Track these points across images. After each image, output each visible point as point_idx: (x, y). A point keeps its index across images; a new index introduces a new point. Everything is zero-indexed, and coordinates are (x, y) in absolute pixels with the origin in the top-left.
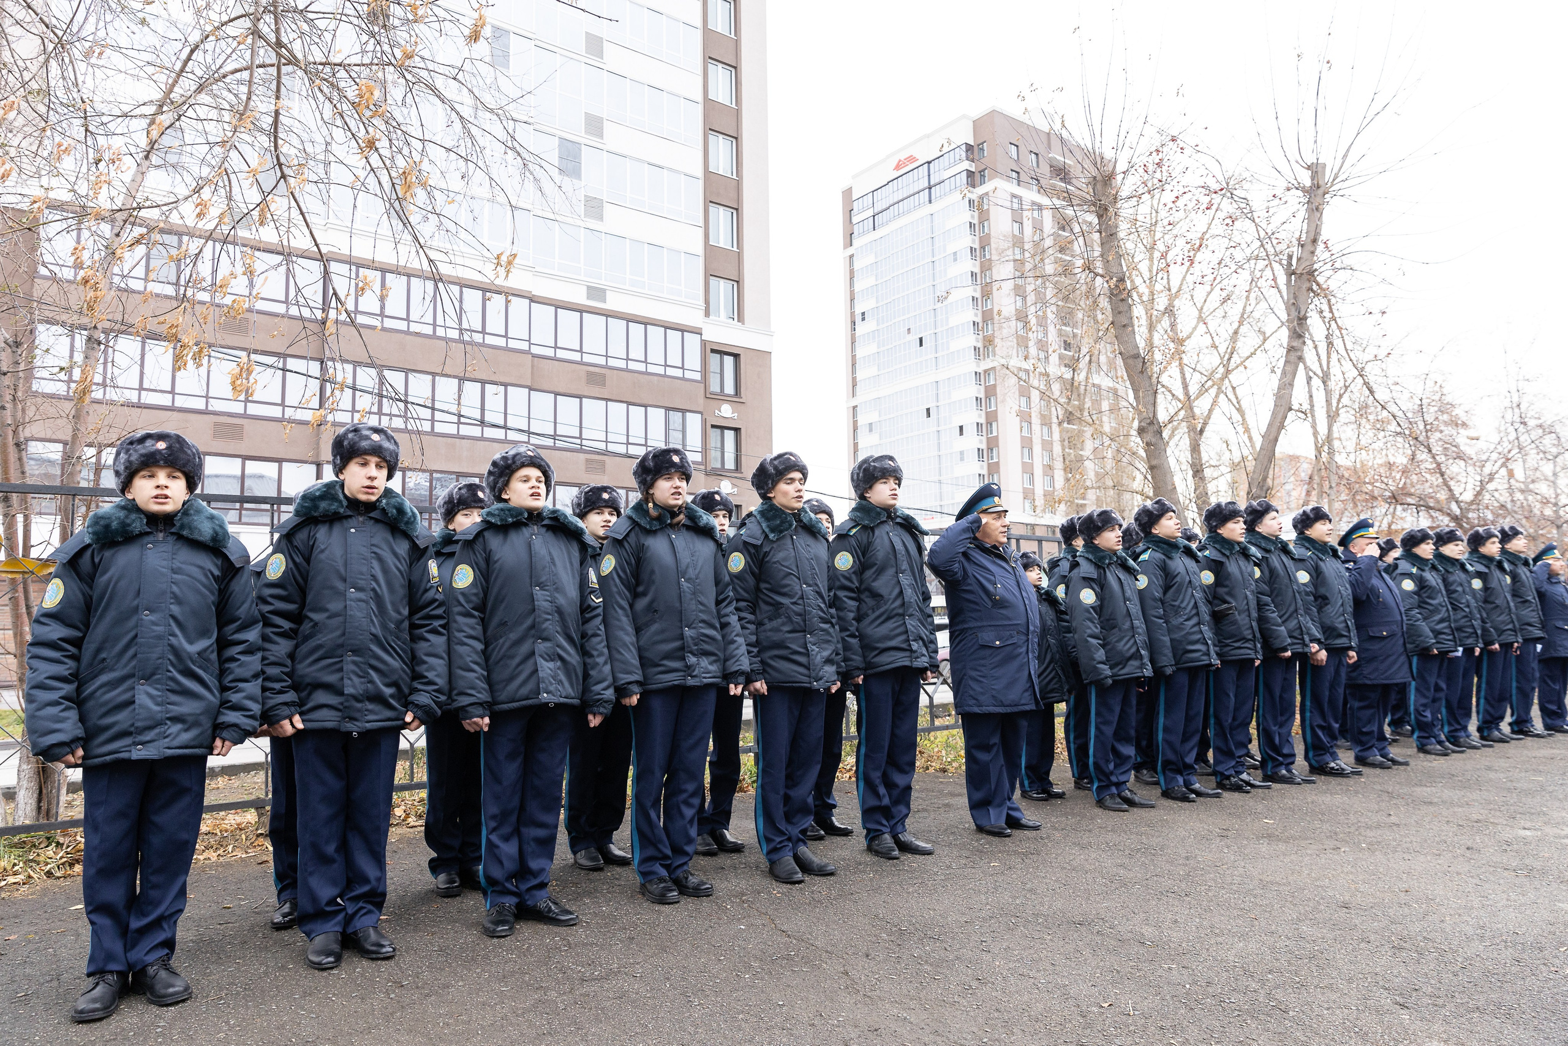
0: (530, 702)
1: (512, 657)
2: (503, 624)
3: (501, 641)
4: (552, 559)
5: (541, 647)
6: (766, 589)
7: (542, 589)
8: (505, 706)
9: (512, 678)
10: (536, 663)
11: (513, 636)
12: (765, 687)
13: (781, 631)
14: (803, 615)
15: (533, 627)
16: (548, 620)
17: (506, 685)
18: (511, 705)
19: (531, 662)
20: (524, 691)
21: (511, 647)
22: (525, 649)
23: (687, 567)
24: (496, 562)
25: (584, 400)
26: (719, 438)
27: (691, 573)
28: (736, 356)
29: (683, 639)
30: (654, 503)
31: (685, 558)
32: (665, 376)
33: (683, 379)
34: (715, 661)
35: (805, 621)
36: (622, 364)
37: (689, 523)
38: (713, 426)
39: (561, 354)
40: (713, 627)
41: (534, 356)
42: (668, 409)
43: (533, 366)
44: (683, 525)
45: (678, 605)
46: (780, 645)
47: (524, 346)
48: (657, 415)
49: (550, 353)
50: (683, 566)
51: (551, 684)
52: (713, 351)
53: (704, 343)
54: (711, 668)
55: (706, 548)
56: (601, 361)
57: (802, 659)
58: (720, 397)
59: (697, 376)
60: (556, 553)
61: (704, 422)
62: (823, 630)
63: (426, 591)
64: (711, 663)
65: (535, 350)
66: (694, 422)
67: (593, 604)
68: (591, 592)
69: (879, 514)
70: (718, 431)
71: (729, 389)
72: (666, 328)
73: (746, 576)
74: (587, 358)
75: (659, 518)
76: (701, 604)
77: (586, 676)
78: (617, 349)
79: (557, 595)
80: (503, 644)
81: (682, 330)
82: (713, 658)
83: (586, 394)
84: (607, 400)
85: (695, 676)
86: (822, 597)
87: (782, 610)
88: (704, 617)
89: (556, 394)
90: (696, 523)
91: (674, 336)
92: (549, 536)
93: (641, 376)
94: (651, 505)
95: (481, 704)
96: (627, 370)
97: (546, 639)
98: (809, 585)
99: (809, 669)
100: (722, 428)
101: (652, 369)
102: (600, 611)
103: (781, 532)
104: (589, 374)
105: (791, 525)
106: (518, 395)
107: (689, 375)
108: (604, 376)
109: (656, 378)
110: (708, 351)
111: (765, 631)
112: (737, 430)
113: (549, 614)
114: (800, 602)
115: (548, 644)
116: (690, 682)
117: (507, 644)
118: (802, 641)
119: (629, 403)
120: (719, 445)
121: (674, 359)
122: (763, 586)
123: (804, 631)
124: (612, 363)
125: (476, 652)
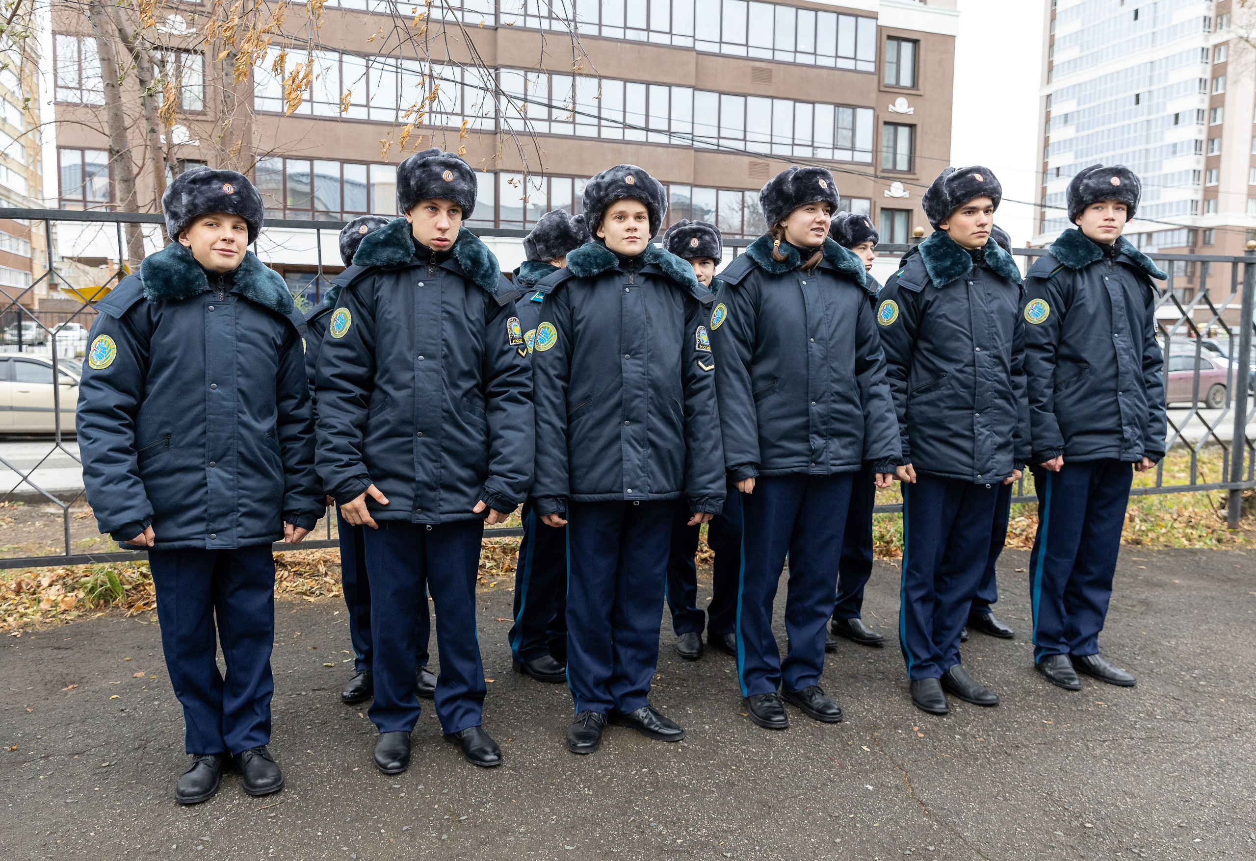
0: (613, 496)
1: (594, 440)
2: (587, 398)
3: (585, 418)
4: (649, 318)
5: (629, 429)
6: (927, 349)
7: (633, 357)
8: (585, 497)
9: (594, 464)
10: (620, 450)
11: (597, 414)
12: (913, 473)
13: (938, 406)
14: (972, 388)
15: (619, 404)
16: (639, 396)
17: (587, 473)
18: (591, 496)
19: (615, 448)
20: (607, 482)
21: (593, 428)
22: (609, 430)
23: (819, 324)
24: (579, 322)
25: (750, 99)
26: (892, 136)
27: (823, 331)
28: (915, 42)
29: (808, 415)
30: (783, 240)
31: (817, 312)
32: (835, 68)
33: (855, 71)
34: (851, 444)
35: (973, 395)
36: (789, 57)
37: (826, 265)
38: (886, 123)
39: (726, 50)
40: (849, 401)
41: (699, 53)
42: (837, 105)
43: (697, 64)
44: (819, 268)
45: (804, 372)
46: (938, 424)
47: (689, 43)
48: (825, 113)
49: (714, 48)
50: (813, 322)
51: (639, 477)
52: (890, 38)
53: (880, 29)
54: (844, 452)
55: (848, 298)
56: (768, 55)
57: (966, 444)
58: (896, 90)
59: (871, 68)
60: (653, 311)
61: (876, 118)
62: (999, 408)
63: (503, 353)
64: (845, 447)
65: (700, 47)
66: (865, 118)
67: (699, 373)
68: (699, 358)
69: (1091, 252)
70: (891, 128)
71: (906, 80)
72: (839, 14)
73: (899, 332)
74: (753, 53)
75: (786, 261)
76: (835, 371)
77: (688, 464)
78: (785, 42)
79: (651, 365)
80: (588, 420)
81: (856, 14)
82: (849, 440)
83: (751, 92)
84: (773, 97)
85: (822, 463)
86: (1003, 364)
87: (943, 381)
88: (837, 387)
89: (721, 93)
90: (836, 266)
91: (847, 22)
92: (649, 287)
93: (810, 69)
94: (777, 242)
95: (554, 497)
96: (795, 64)
97: (634, 421)
98: (984, 348)
99: (973, 458)
100: (896, 125)
101: (821, 61)
102: (710, 381)
103: (950, 276)
104: (755, 69)
105: (966, 268)
106: (682, 95)
107: (861, 66)
108: (770, 71)
109: (825, 71)
110: (884, 37)
111: (919, 404)
112: (912, 127)
113: (640, 389)
114: (969, 369)
115: (636, 427)
116: (815, 470)
117: (590, 423)
118: (968, 421)
119: (796, 101)
120: (891, 144)
121: (846, 49)
122: (923, 345)
123: (972, 408)
124: (779, 56)
125: (557, 432)
